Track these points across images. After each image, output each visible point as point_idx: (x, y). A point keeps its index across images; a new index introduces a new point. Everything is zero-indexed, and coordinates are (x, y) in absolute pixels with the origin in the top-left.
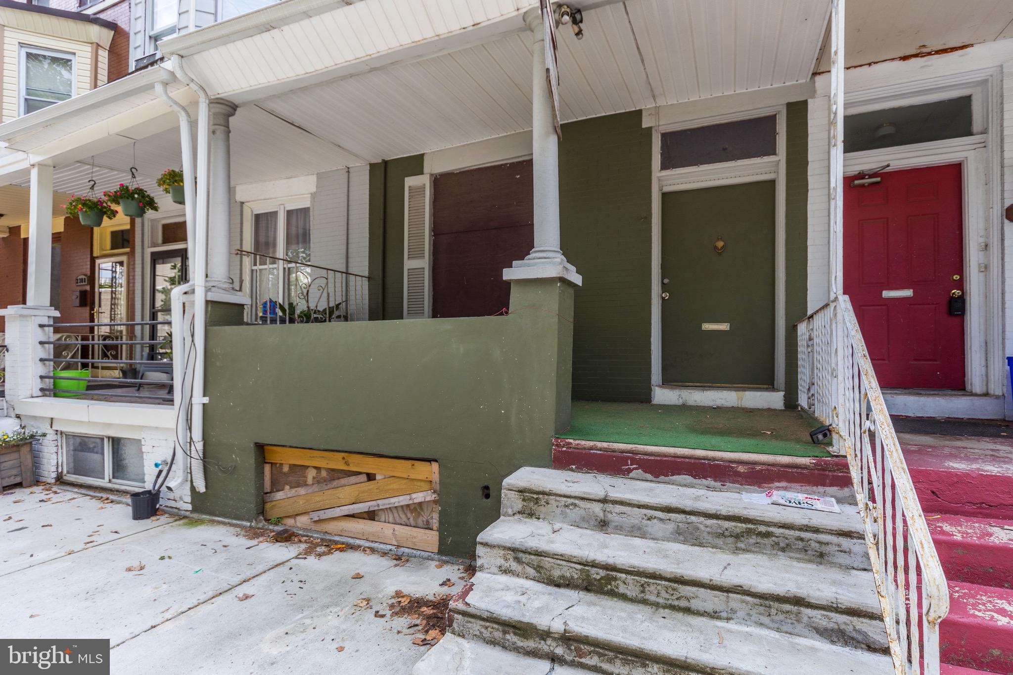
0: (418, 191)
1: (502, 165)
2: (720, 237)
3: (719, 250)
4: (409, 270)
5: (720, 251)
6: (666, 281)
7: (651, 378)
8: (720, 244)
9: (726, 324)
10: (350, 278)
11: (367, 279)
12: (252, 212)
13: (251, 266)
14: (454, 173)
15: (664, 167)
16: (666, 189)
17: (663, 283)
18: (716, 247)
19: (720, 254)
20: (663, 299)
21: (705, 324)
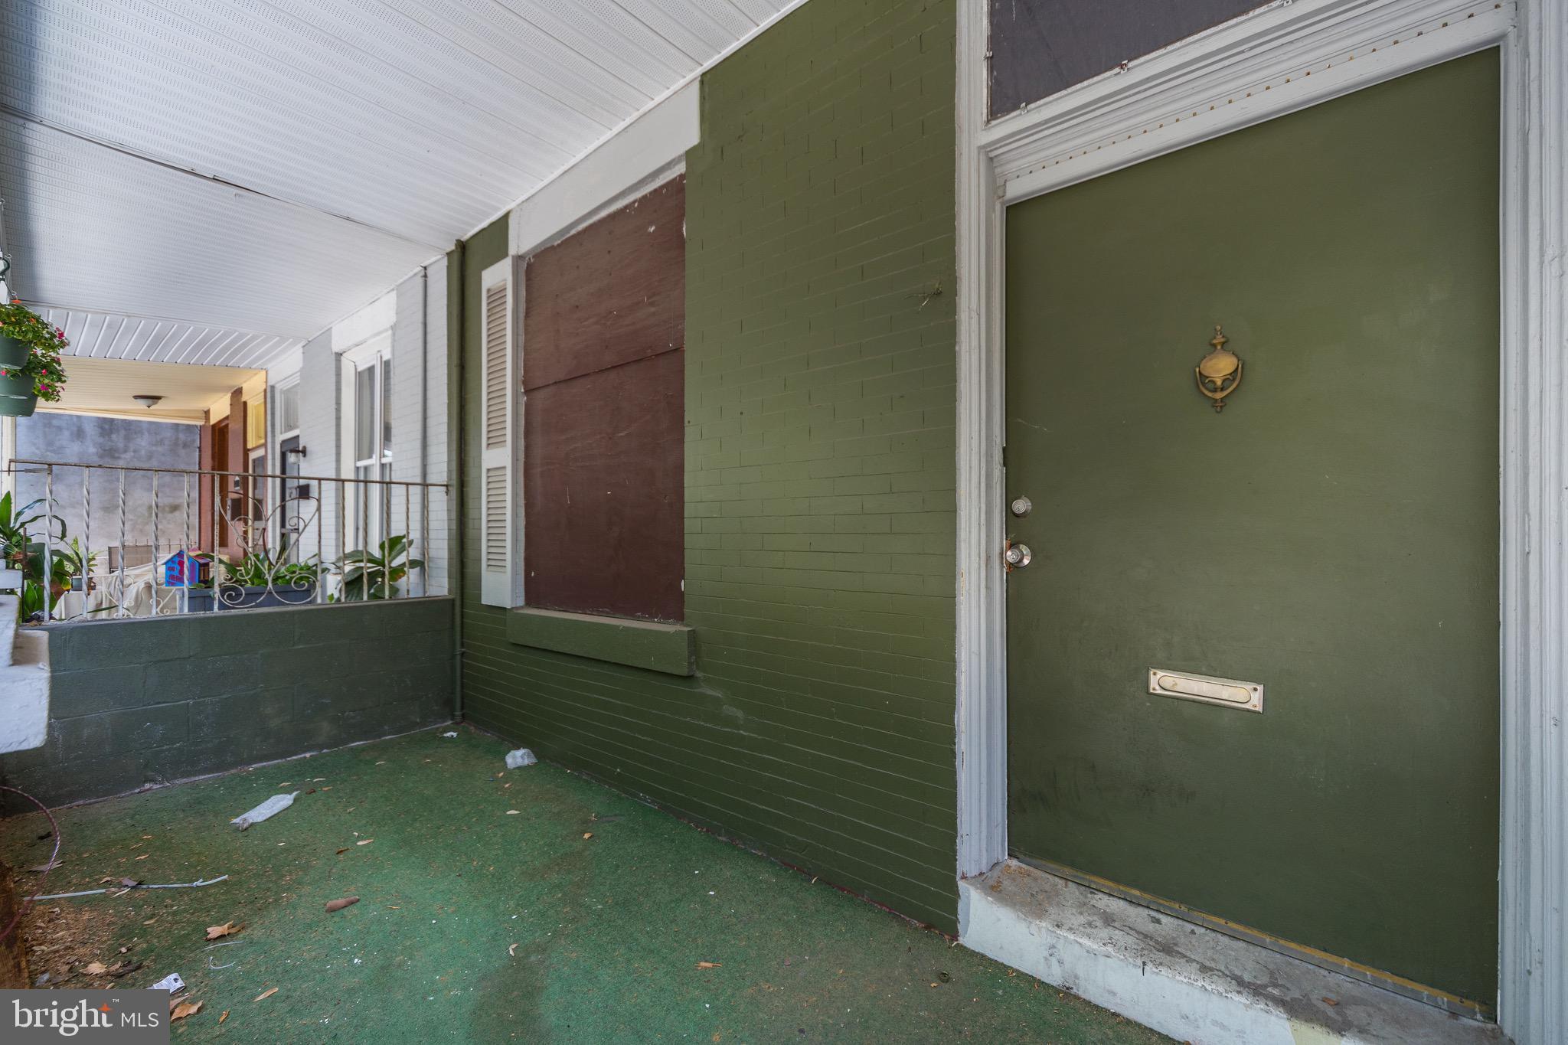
0: (497, 295)
1: (626, 207)
2: (1219, 339)
3: (1215, 390)
4: (488, 470)
5: (1219, 395)
6: (1021, 506)
7: (955, 852)
8: (1221, 366)
9: (1250, 686)
10: (393, 490)
11: (444, 489)
12: (356, 369)
13: (355, 461)
14: (553, 247)
15: (1000, 104)
16: (1019, 188)
17: (1011, 515)
18: (1202, 379)
19: (1220, 406)
20: (1014, 568)
21: (1160, 674)
